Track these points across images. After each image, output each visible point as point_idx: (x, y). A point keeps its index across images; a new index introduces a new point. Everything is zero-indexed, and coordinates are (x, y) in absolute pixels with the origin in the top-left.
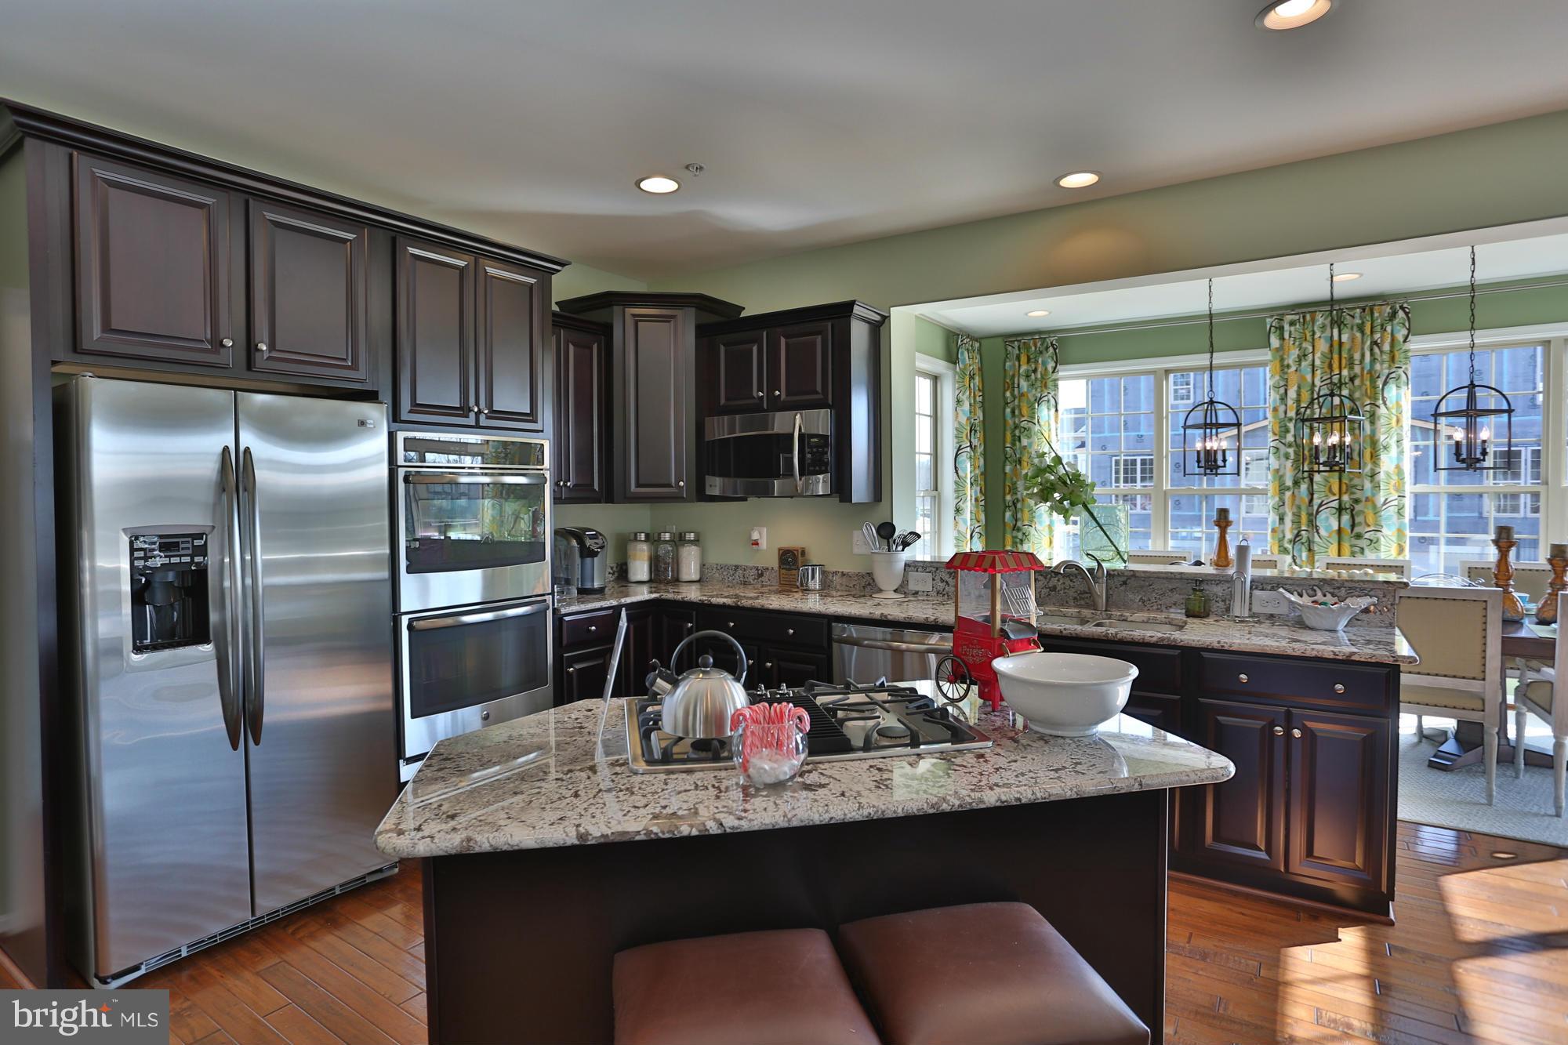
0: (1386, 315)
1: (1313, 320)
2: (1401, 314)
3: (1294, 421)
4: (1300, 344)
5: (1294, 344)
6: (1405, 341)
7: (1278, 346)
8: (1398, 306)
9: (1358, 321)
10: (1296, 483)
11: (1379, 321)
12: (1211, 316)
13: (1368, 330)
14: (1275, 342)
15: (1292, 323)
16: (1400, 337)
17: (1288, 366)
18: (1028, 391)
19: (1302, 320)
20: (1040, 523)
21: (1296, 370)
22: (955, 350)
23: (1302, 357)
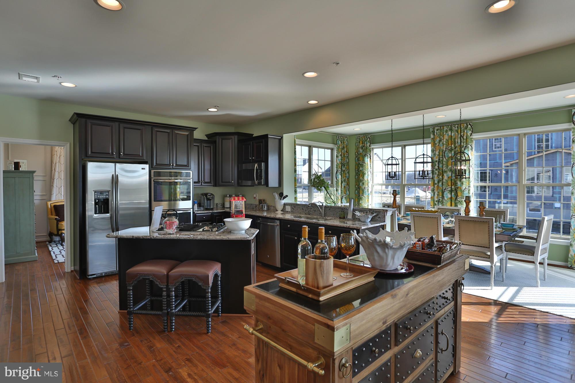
0: (465, 127)
1: (443, 129)
2: (469, 126)
3: (438, 162)
4: (440, 137)
5: (438, 137)
6: (471, 135)
7: (433, 137)
8: (468, 124)
9: (456, 129)
10: (439, 182)
11: (463, 129)
12: (392, 131)
13: (459, 132)
14: (432, 136)
15: (437, 130)
16: (469, 134)
17: (436, 144)
18: (362, 152)
19: (440, 129)
20: (365, 194)
21: (438, 145)
22: (336, 140)
23: (440, 141)
